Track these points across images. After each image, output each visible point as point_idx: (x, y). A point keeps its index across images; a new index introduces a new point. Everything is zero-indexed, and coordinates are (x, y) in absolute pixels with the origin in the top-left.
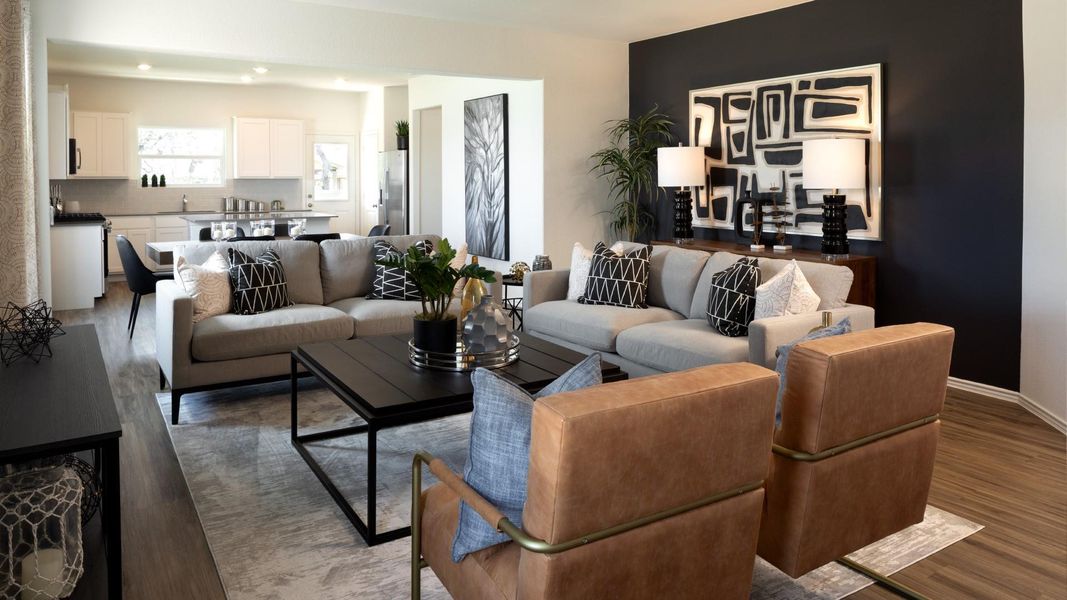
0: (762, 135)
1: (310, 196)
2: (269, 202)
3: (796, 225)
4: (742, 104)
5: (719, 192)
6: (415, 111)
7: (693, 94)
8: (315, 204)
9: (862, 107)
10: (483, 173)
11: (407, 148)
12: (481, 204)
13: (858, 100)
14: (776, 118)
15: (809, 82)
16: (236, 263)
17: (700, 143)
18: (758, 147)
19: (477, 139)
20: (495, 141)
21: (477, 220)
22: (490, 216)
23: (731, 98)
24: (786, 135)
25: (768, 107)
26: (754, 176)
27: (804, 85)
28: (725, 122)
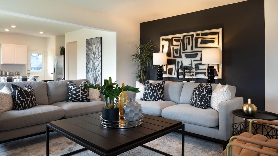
0: (184, 49)
1: (29, 70)
2: (14, 72)
3: (195, 75)
4: (178, 40)
5: (170, 67)
6: (67, 43)
7: (162, 38)
8: (31, 73)
9: (216, 41)
10: (93, 62)
11: (64, 54)
12: (92, 71)
13: (215, 39)
14: (189, 44)
15: (200, 34)
16: (15, 90)
17: (164, 52)
18: (183, 53)
19: (91, 51)
20: (98, 51)
21: (91, 77)
22: (95, 75)
23: (174, 39)
24: (192, 49)
25: (186, 41)
26: (182, 62)
27: (198, 35)
28: (172, 46)
